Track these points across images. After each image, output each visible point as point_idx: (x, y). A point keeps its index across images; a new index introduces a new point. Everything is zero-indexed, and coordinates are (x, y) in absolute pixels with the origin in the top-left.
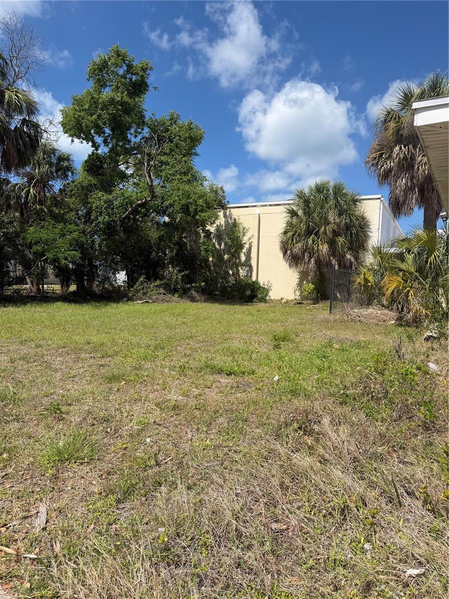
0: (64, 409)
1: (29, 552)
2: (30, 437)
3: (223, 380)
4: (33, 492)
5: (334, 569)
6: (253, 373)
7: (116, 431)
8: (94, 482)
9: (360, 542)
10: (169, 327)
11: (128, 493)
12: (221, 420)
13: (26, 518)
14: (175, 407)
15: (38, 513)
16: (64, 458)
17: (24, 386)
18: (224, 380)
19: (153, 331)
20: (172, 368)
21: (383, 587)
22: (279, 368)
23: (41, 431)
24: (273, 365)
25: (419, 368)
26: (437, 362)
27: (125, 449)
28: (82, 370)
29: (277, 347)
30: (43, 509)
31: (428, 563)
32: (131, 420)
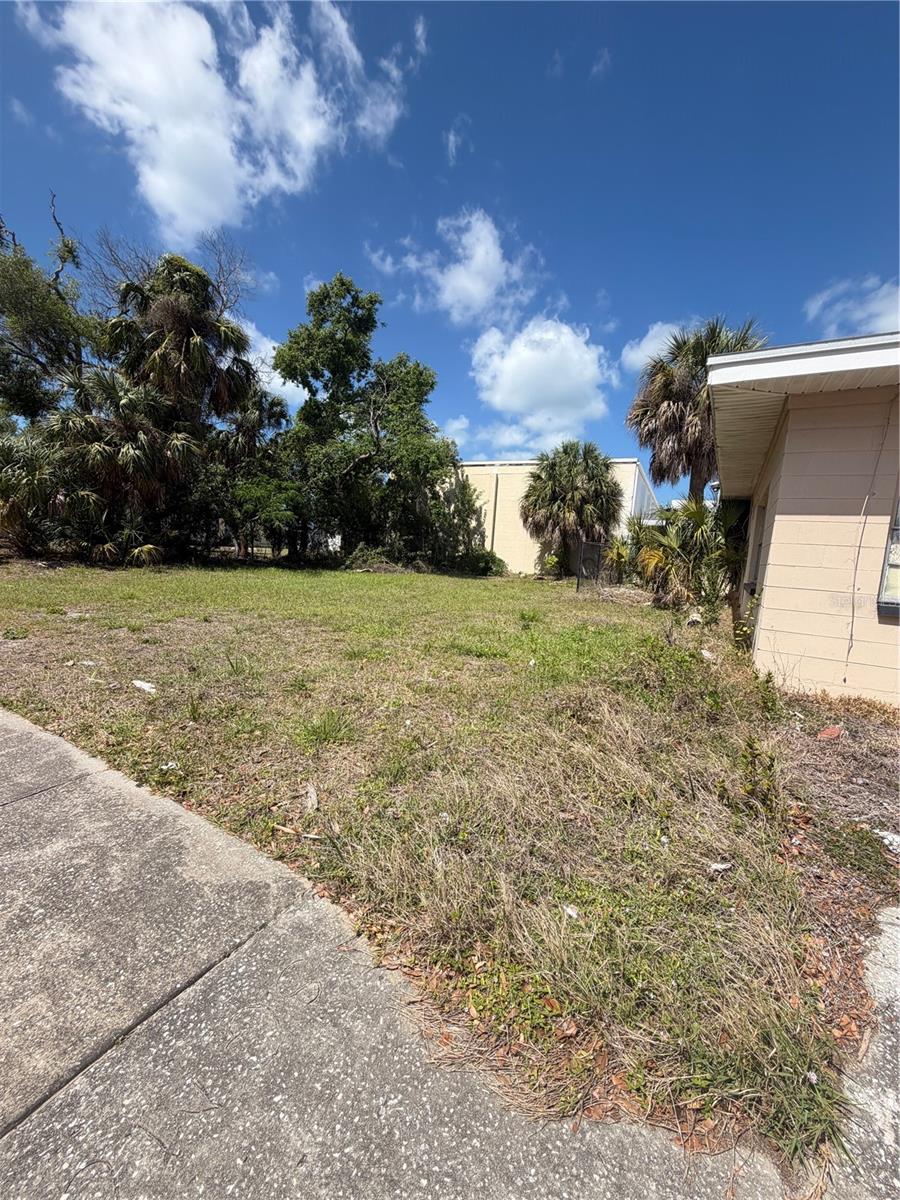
0: (310, 685)
1: (308, 833)
2: (279, 714)
3: (473, 663)
4: (296, 771)
5: (632, 861)
6: (506, 656)
7: (370, 712)
8: (358, 764)
9: (655, 835)
10: (400, 601)
11: (398, 776)
12: (482, 705)
13: (295, 798)
14: (428, 690)
15: (307, 793)
16: (322, 737)
17: (259, 660)
18: (475, 662)
19: (381, 604)
20: (415, 647)
21: (689, 880)
22: (534, 651)
23: (289, 709)
24: (525, 647)
25: (692, 656)
26: (711, 649)
27: (384, 730)
28: (316, 644)
29: (526, 627)
30: (311, 790)
31: (734, 858)
32: (383, 701)
